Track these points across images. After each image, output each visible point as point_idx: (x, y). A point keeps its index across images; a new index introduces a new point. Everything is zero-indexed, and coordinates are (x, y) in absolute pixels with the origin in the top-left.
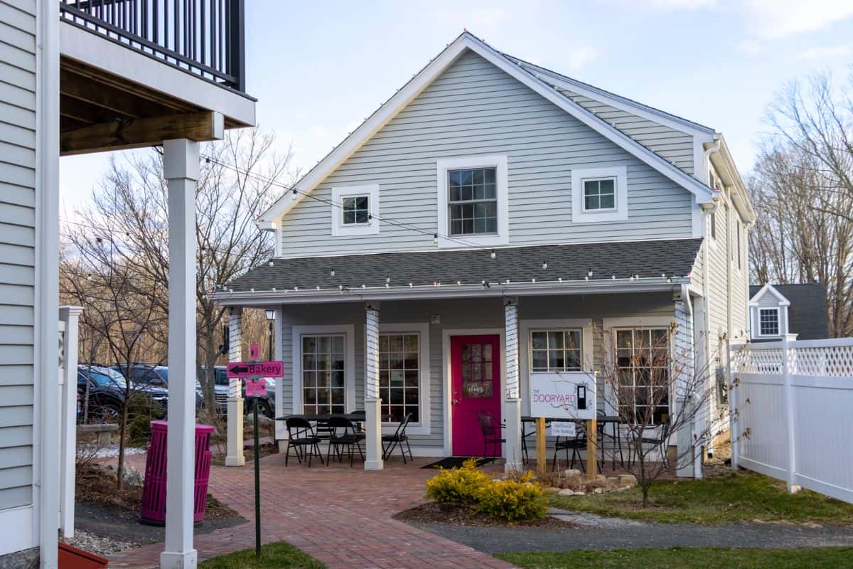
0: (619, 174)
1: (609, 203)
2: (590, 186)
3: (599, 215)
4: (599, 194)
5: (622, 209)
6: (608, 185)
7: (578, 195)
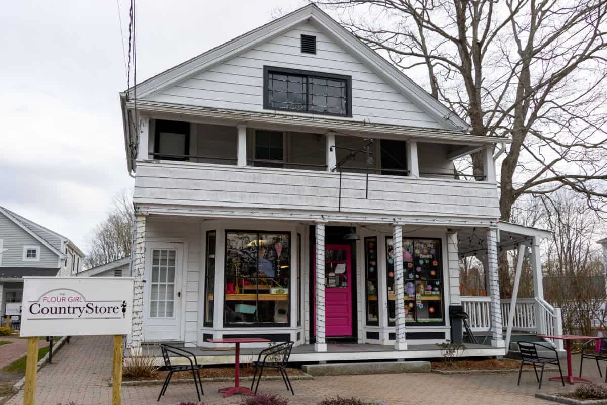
0: (38, 248)
1: (34, 256)
2: (29, 251)
3: (31, 259)
4: (32, 253)
5: (38, 258)
6: (35, 251)
7: (25, 253)
